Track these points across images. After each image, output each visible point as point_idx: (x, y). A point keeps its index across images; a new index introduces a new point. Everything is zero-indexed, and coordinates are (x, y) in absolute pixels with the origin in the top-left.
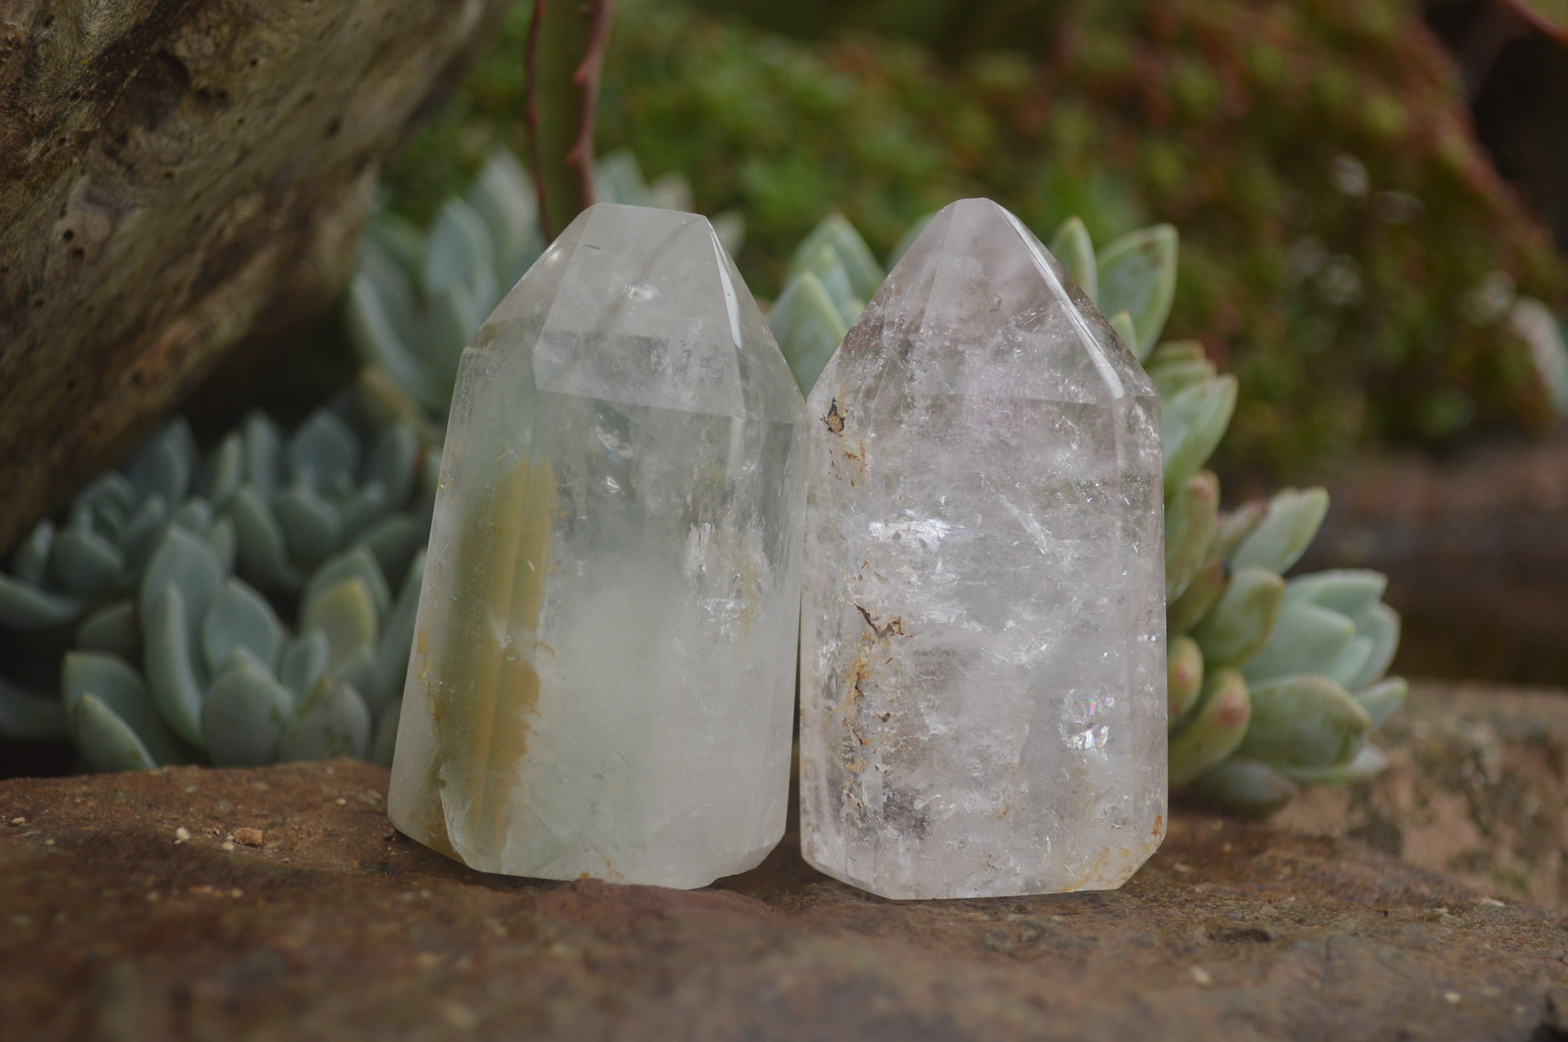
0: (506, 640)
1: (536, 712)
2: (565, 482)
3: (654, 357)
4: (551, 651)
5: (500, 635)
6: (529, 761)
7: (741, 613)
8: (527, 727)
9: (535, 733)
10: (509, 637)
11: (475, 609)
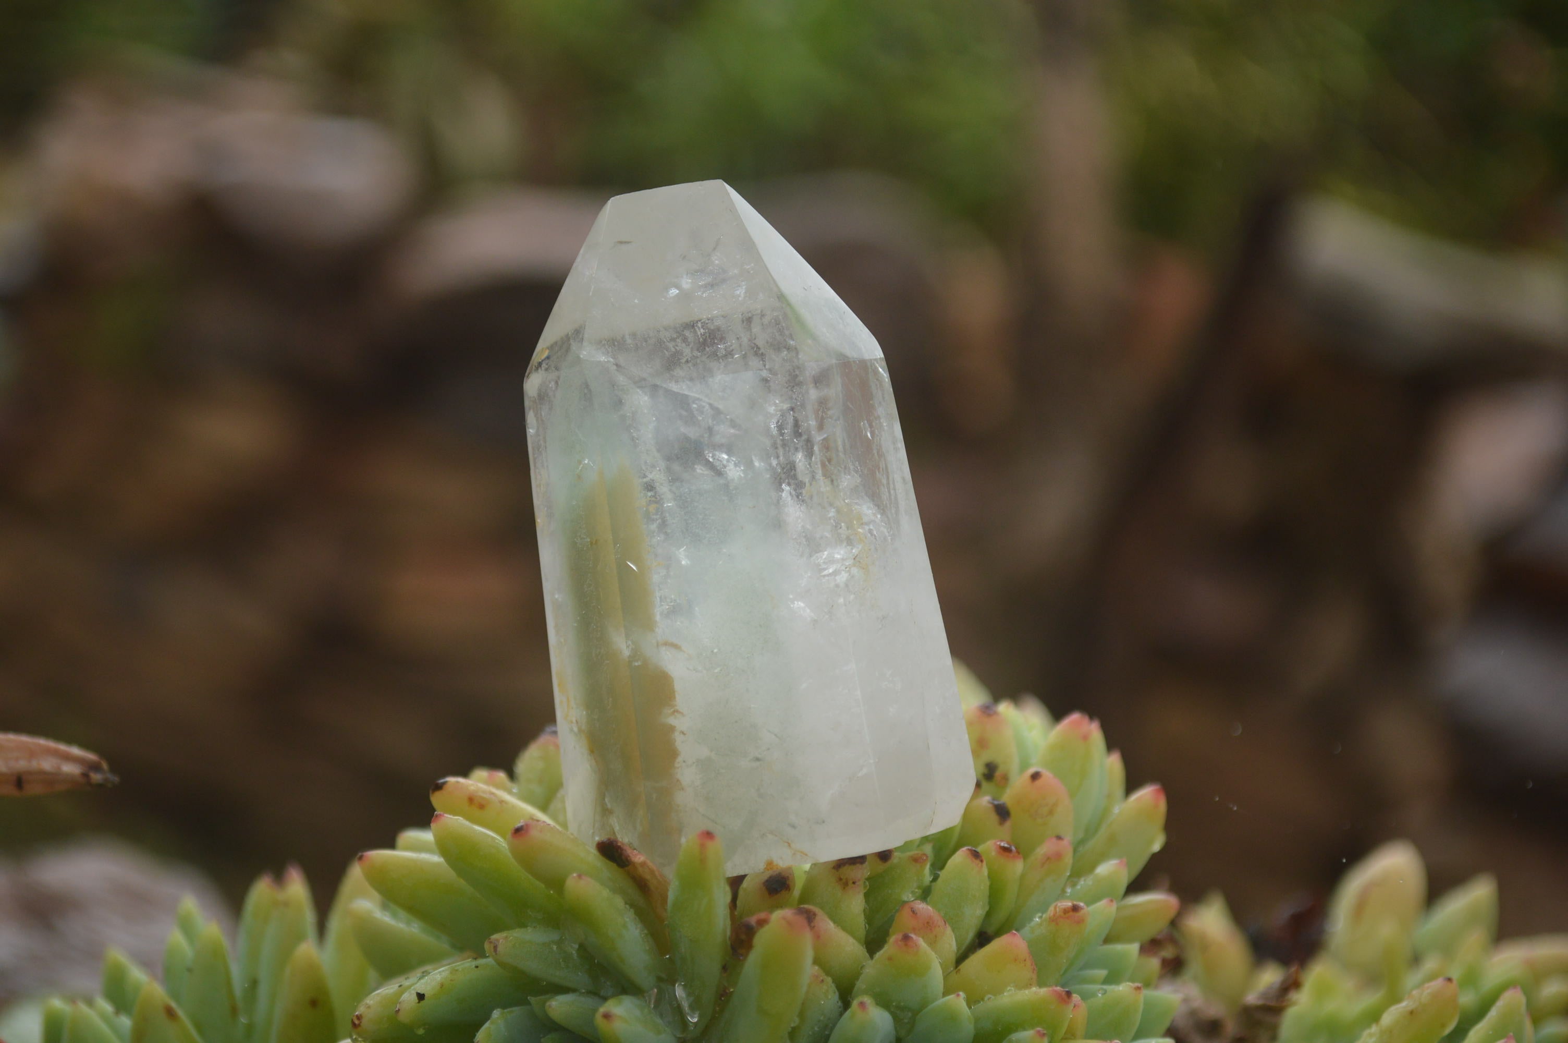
0: (628, 647)
1: (677, 711)
2: (645, 476)
3: (699, 328)
4: (676, 647)
5: (621, 644)
6: (684, 762)
7: (854, 559)
8: (672, 729)
9: (683, 733)
10: (630, 642)
11: (595, 627)
